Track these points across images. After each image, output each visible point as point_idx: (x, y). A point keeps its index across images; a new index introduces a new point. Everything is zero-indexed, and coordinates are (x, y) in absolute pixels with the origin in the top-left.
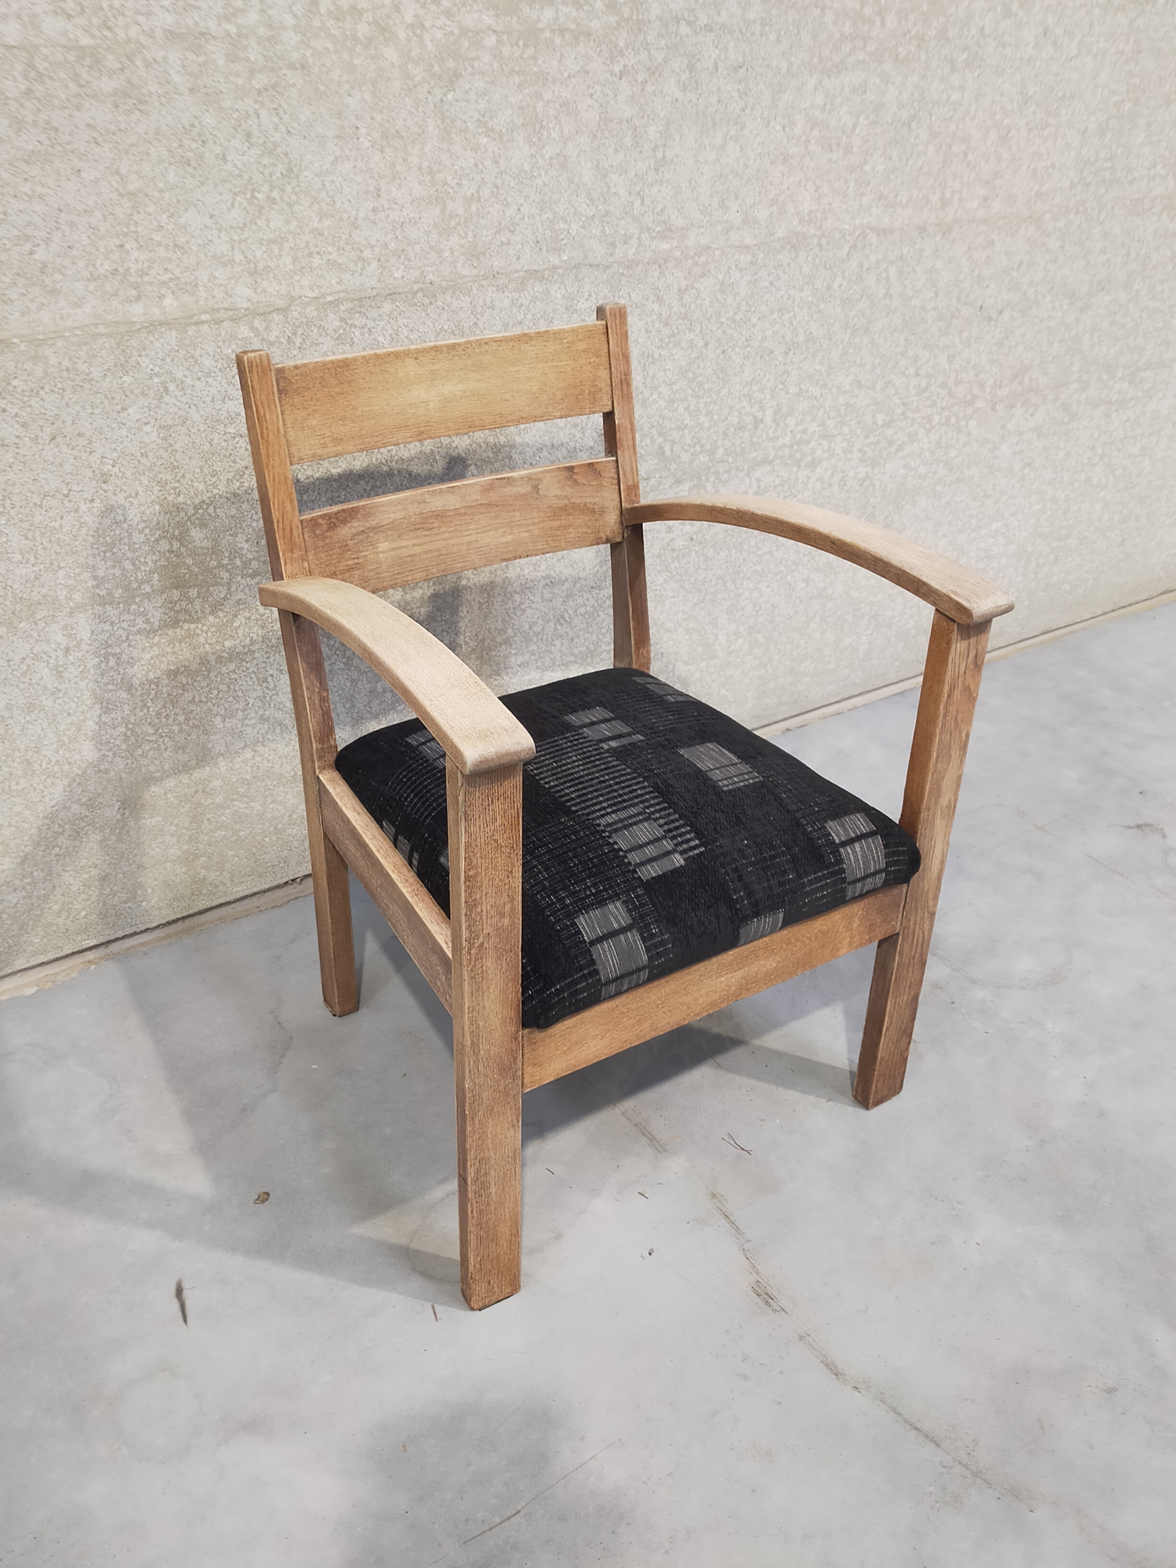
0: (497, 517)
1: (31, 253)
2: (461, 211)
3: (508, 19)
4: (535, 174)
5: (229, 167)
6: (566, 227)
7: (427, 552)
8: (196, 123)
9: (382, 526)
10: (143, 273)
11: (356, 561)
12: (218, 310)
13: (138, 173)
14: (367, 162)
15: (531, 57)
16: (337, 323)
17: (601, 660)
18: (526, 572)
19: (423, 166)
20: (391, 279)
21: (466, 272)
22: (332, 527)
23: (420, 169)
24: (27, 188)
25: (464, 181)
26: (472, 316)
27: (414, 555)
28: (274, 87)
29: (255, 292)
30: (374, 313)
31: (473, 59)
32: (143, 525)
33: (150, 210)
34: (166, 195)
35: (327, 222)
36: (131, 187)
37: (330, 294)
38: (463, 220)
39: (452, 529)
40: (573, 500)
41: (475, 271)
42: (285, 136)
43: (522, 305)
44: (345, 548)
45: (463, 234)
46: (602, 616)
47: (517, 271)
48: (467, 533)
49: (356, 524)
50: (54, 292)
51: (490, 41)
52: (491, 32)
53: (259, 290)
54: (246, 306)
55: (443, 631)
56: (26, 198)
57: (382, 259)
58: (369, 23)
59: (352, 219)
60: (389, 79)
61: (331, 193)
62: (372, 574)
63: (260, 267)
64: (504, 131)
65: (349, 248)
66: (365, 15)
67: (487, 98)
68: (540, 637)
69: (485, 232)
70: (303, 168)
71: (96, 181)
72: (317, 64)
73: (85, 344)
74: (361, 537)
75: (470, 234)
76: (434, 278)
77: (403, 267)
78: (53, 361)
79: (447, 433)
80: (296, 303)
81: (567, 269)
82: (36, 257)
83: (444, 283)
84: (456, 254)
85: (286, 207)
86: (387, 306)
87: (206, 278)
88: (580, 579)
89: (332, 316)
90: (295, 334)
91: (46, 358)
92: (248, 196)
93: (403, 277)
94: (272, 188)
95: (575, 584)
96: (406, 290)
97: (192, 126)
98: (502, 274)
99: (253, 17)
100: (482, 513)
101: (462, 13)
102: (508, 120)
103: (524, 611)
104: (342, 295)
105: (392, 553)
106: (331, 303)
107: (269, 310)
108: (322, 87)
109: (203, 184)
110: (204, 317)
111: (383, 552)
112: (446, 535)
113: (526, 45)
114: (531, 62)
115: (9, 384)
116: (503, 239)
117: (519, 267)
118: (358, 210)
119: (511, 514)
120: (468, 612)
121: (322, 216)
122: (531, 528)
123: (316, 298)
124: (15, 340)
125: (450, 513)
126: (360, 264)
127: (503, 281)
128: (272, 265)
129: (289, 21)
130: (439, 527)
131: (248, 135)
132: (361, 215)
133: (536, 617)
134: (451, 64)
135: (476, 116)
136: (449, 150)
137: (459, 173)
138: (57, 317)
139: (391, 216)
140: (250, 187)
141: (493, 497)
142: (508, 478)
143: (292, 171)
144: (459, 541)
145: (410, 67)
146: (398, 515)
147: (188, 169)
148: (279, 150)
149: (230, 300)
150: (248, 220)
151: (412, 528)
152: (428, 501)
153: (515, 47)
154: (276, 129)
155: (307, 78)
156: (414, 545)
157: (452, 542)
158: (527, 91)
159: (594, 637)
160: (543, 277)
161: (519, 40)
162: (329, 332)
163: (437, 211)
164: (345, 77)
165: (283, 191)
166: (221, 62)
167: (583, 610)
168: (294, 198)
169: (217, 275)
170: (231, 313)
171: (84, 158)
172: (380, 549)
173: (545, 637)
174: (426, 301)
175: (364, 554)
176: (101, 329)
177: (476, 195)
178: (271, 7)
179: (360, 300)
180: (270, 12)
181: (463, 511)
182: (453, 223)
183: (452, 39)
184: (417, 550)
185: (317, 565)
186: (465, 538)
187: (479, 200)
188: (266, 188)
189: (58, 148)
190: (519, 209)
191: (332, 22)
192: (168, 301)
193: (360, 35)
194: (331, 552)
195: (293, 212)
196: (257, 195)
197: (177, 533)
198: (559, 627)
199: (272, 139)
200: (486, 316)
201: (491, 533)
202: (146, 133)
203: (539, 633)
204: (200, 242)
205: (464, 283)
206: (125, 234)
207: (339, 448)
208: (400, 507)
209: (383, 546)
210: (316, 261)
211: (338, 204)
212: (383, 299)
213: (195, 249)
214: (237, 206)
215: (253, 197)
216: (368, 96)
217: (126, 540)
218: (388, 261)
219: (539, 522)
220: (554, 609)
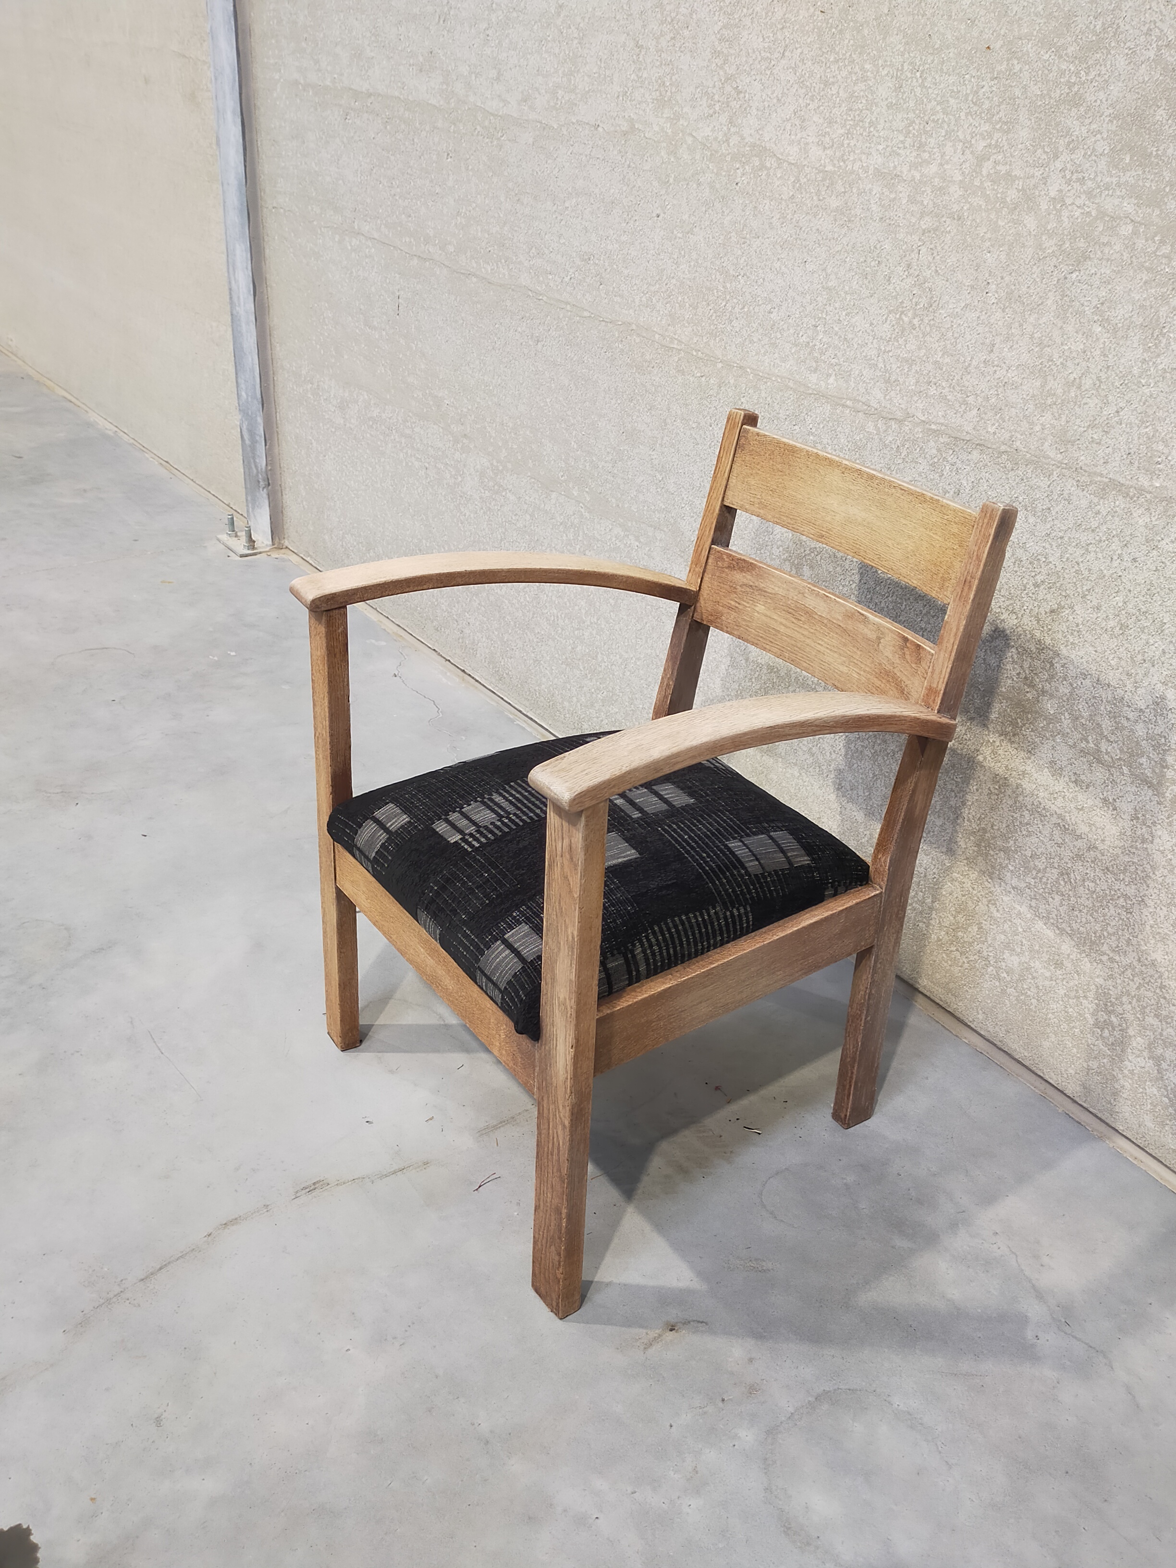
0: (845, 645)
1: (770, 312)
2: (1059, 391)
3: (1149, 210)
4: (1143, 381)
5: (891, 287)
6: (1166, 451)
7: (788, 636)
8: (878, 246)
9: (765, 592)
10: (822, 353)
11: (737, 605)
12: (859, 401)
13: (836, 274)
14: (989, 316)
15: (1164, 256)
16: (934, 451)
17: (1100, 960)
18: (1041, 794)
19: (1036, 335)
20: (985, 431)
21: (1052, 454)
22: (731, 567)
23: (1032, 337)
24: (777, 265)
25: (1069, 363)
26: (1047, 500)
27: (778, 631)
28: (935, 230)
29: (885, 398)
30: (964, 456)
31: (1104, 245)
32: (779, 543)
33: (837, 305)
34: (848, 297)
35: (947, 360)
36: (830, 284)
37: (935, 424)
38: (1059, 401)
39: (812, 631)
40: (896, 671)
41: (1059, 457)
42: (933, 274)
43: (1098, 513)
44: (733, 590)
45: (1056, 415)
46: (1112, 912)
47: (1101, 475)
48: (820, 642)
49: (749, 577)
50: (774, 345)
51: (1126, 230)
52: (1129, 221)
53: (888, 397)
54: (876, 406)
55: (952, 791)
56: (776, 272)
57: (982, 409)
58: (1018, 191)
59: (967, 364)
60: (1023, 246)
61: (956, 335)
62: (744, 623)
63: (893, 378)
64: (1120, 325)
65: (958, 388)
66: (1017, 182)
67: (1110, 287)
68: (1040, 875)
69: (1078, 421)
70: (940, 306)
71: (813, 272)
72: (970, 218)
73: (781, 390)
74: (748, 589)
75: (1064, 418)
76: (1021, 447)
77: (997, 425)
78: (763, 395)
79: (838, 548)
80: (910, 419)
81: (1156, 497)
82: (772, 316)
83: (1028, 456)
84: (1046, 432)
85: (921, 336)
86: (975, 455)
87: (857, 372)
88: (1097, 848)
89: (932, 443)
90: (903, 446)
91: (761, 390)
92: (898, 316)
93: (995, 433)
94: (915, 315)
95: (1089, 849)
96: (994, 446)
97: (875, 247)
98: (1085, 471)
99: (933, 168)
100: (837, 633)
101: (1103, 196)
102: (1126, 316)
103: (1029, 835)
104: (943, 428)
105: (764, 618)
106: (935, 431)
107: (890, 417)
108: (969, 240)
109: (871, 296)
110: (849, 403)
111: (758, 612)
112: (806, 633)
113: (1162, 242)
114: (1164, 261)
115: (740, 399)
116: (1095, 436)
117: (1105, 473)
118: (972, 358)
119: (855, 650)
120: (977, 790)
121: (945, 353)
122: (862, 673)
123: (924, 422)
124: (748, 370)
125: (816, 617)
126: (963, 407)
127: (1085, 479)
128: (901, 380)
129: (958, 177)
130: (804, 623)
131: (909, 266)
132: (974, 363)
133: (1040, 850)
134: (1082, 244)
135: (1095, 302)
136: (1061, 328)
137: (1066, 354)
138: (772, 363)
139: (998, 372)
140: (900, 309)
141: (850, 625)
142: (866, 617)
143: (931, 306)
144: (813, 644)
145: (1044, 238)
146: (781, 592)
147: (866, 282)
148: (926, 285)
149: (867, 396)
150: (894, 336)
151: (785, 608)
152: (806, 595)
153: (1150, 242)
154: (929, 267)
155: (960, 228)
156: (781, 623)
157: (808, 641)
158: (1153, 291)
159: (1098, 927)
160: (1128, 495)
161: (1156, 235)
162: (927, 456)
163: (1038, 384)
164: (988, 235)
165: (922, 320)
166: (904, 201)
167: (1092, 885)
168: (928, 329)
169: (864, 373)
170: (866, 407)
171: (810, 253)
172: (757, 609)
173: (1044, 880)
174: (1009, 465)
175: (745, 603)
176: (791, 384)
177: (1078, 381)
178: (947, 162)
179: (956, 438)
180: (945, 166)
181: (825, 621)
182: (1049, 401)
183: (1088, 219)
184: (782, 629)
185: (708, 587)
186: (817, 645)
187: (1079, 387)
188: (910, 314)
189: (799, 242)
190: (1118, 412)
191: (990, 184)
192: (831, 380)
193: (1008, 199)
194: (722, 585)
195: (925, 341)
196: (903, 317)
197: (796, 562)
198: (1062, 883)
199: (924, 274)
200: (1060, 507)
201: (836, 655)
202: (847, 245)
203: (1039, 871)
204: (860, 342)
205: (1046, 464)
206: (820, 318)
207: (761, 511)
208: (785, 586)
209: (760, 608)
210: (932, 391)
211: (959, 346)
212: (974, 446)
213: (856, 346)
214: (888, 322)
215: (900, 318)
216: (1003, 257)
217: (769, 548)
218: (986, 414)
219: (868, 672)
220: (1061, 859)
